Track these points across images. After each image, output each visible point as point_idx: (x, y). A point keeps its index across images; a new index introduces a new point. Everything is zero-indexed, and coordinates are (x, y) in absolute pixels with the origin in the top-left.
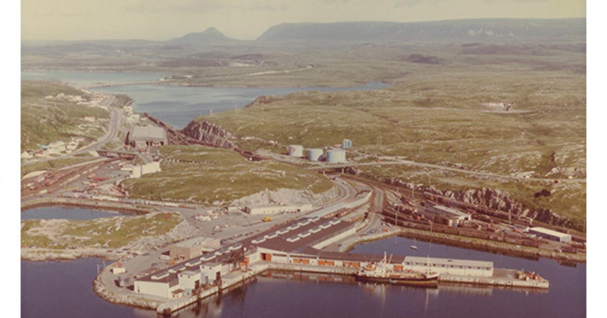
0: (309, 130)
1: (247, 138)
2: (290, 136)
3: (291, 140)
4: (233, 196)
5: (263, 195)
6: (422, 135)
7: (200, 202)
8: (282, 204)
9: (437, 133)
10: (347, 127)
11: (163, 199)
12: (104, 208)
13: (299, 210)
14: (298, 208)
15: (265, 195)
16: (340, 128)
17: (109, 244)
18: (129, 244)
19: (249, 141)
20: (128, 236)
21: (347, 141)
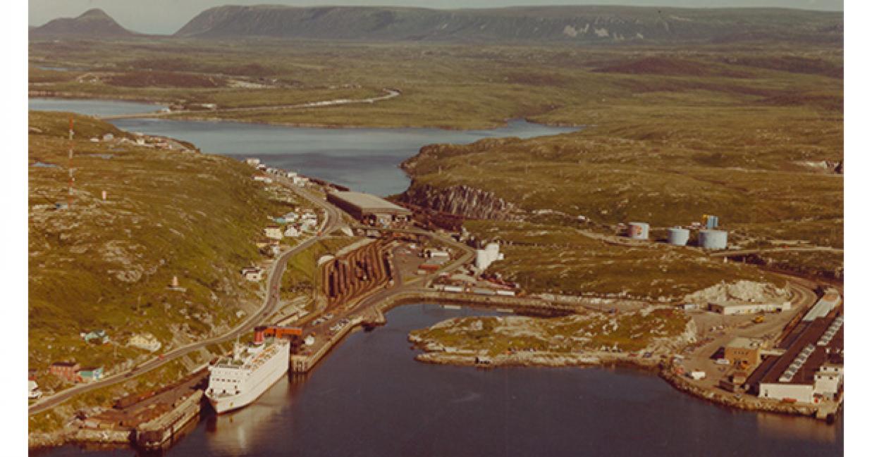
0: (630, 201)
1: (541, 212)
2: (603, 209)
3: (604, 215)
4: (683, 289)
5: (720, 289)
6: (800, 209)
7: (639, 298)
8: (753, 301)
9: (821, 208)
10: (685, 197)
11: (583, 294)
12: (499, 305)
13: (779, 310)
14: (779, 307)
15: (723, 289)
16: (675, 198)
17: (618, 346)
18: (648, 347)
19: (545, 215)
20: (632, 337)
21: (712, 217)
